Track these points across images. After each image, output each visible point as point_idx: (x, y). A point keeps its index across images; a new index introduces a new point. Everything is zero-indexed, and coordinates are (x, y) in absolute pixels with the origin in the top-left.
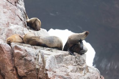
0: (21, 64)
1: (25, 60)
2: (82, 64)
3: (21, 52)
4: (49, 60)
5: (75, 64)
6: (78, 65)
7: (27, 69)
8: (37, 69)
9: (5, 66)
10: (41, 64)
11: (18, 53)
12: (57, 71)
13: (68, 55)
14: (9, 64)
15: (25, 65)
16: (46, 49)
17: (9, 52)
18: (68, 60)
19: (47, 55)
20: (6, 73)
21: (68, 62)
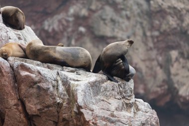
0: (31, 95)
1: (39, 88)
2: (129, 96)
3: (32, 75)
4: (82, 91)
5: (118, 97)
6: (124, 97)
7: (40, 104)
8: (59, 103)
9: (4, 99)
10: (64, 95)
11: (27, 76)
12: (94, 108)
13: (105, 82)
14: (11, 95)
15: (38, 96)
16: (67, 70)
17: (10, 74)
18: (108, 90)
19: (74, 80)
20: (6, 110)
21: (108, 93)
